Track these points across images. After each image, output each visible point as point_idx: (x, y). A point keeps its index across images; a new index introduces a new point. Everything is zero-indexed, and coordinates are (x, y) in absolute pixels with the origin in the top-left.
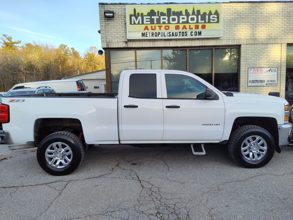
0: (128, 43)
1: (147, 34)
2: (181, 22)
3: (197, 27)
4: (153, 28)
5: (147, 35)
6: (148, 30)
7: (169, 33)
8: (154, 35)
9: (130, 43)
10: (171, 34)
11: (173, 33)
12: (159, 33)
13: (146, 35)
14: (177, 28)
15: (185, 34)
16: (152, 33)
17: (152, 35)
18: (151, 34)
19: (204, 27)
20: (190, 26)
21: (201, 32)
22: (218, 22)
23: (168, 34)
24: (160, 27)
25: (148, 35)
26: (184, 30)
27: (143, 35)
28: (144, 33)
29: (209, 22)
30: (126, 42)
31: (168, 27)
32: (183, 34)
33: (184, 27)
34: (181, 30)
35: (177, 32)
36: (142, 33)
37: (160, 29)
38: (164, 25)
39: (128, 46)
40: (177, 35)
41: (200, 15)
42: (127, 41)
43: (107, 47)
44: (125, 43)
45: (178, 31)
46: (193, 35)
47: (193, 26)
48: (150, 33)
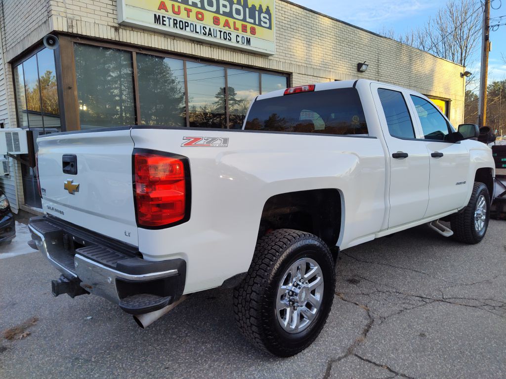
0: (121, 30)
1: (164, 19)
2: (221, 12)
3: (244, 29)
4: (176, 10)
5: (164, 23)
6: (167, 11)
7: (204, 27)
8: (178, 25)
9: (124, 31)
10: (207, 31)
11: (210, 29)
12: (187, 24)
13: (163, 21)
14: (216, 21)
15: (228, 37)
16: (174, 20)
17: (175, 24)
18: (172, 21)
19: (253, 31)
20: (235, 23)
21: (249, 39)
22: (270, 28)
23: (203, 31)
24: (188, 11)
25: (167, 23)
26: (226, 29)
27: (157, 19)
28: (159, 16)
29: (260, 25)
30: (116, 29)
31: (202, 14)
32: (227, 36)
33: (227, 24)
34: (221, 27)
35: (216, 30)
36: (155, 15)
37: (188, 16)
38: (195, 10)
39: (121, 37)
40: (216, 37)
41: (248, 7)
42: (117, 25)
43: (70, 31)
44: (113, 30)
45: (217, 28)
46: (239, 42)
47: (239, 24)
48: (169, 19)
